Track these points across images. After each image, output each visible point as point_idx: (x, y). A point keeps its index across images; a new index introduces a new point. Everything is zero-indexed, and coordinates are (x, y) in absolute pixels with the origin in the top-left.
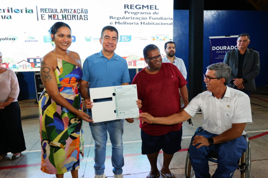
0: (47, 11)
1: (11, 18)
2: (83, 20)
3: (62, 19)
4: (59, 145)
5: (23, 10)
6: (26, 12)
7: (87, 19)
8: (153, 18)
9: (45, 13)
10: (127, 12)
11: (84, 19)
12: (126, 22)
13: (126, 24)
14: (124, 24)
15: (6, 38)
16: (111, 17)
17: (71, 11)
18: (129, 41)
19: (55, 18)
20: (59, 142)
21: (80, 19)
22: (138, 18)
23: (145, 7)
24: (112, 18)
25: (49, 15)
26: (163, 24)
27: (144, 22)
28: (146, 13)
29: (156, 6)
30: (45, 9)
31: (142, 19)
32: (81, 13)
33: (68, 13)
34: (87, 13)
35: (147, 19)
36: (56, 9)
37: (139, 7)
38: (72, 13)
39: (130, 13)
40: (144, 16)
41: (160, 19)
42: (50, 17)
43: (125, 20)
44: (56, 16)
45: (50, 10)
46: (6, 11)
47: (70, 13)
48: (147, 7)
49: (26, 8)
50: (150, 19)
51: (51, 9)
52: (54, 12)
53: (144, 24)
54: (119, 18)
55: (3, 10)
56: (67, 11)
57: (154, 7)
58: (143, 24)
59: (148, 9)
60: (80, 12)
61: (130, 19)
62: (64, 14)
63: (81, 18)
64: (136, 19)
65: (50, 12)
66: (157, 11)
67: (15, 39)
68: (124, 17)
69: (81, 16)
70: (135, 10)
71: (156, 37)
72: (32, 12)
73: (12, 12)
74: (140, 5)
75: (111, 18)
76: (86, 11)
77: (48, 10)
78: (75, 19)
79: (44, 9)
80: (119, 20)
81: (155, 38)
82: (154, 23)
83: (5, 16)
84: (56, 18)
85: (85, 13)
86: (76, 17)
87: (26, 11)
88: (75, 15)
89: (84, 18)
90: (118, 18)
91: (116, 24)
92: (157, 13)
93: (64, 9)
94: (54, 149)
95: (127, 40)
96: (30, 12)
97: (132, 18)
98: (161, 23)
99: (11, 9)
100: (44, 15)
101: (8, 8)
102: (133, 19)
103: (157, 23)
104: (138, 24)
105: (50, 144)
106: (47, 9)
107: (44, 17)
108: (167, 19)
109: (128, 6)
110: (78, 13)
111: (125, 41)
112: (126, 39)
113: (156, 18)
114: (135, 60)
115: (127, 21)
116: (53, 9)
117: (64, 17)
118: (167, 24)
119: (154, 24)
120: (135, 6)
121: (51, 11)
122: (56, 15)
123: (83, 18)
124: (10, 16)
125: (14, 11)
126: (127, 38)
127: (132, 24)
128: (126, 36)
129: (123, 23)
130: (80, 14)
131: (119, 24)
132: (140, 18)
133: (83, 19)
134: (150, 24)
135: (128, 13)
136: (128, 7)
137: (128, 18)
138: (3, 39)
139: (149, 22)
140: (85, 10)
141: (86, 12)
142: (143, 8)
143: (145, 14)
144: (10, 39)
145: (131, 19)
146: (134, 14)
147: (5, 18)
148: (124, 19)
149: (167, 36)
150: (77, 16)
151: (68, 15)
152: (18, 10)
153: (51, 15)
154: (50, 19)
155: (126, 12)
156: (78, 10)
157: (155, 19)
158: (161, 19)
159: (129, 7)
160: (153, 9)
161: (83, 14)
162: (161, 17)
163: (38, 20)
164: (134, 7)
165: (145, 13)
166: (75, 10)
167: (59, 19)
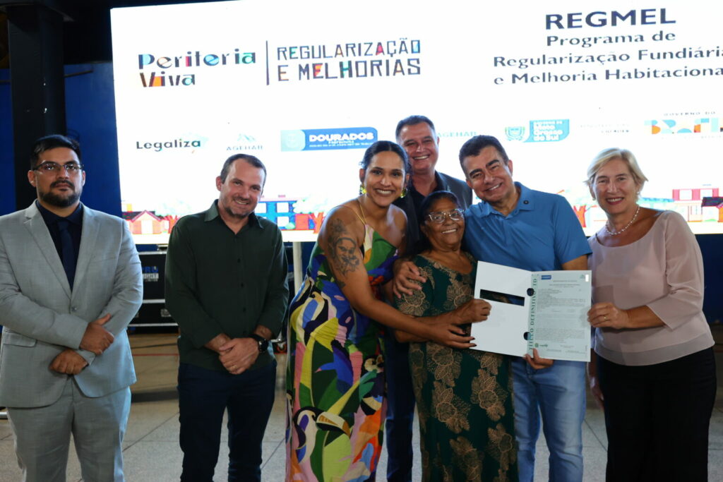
0: (297, 54)
1: (193, 81)
2: (404, 74)
3: (338, 74)
4: (340, 423)
5: (228, 55)
6: (237, 61)
7: (419, 73)
8: (652, 55)
9: (289, 61)
10: (556, 38)
11: (409, 70)
12: (549, 74)
13: (553, 79)
14: (544, 80)
15: (176, 141)
16: (499, 60)
17: (369, 49)
18: (560, 138)
19: (319, 74)
20: (341, 415)
21: (396, 71)
22: (595, 59)
23: (623, 19)
24: (501, 62)
25: (300, 67)
26: (691, 73)
27: (618, 71)
28: (627, 39)
29: (663, 12)
30: (291, 48)
31: (609, 60)
32: (400, 52)
33: (360, 54)
34: (419, 51)
35: (628, 57)
36: (324, 47)
37: (600, 20)
38: (372, 55)
39: (566, 43)
40: (618, 48)
41: (681, 55)
42: (303, 70)
43: (546, 68)
44: (323, 68)
45: (304, 50)
46: (183, 62)
47: (366, 54)
48: (630, 17)
49: (237, 50)
50: (640, 58)
51: (308, 49)
52: (316, 54)
53: (618, 77)
54: (526, 60)
55: (176, 58)
56: (356, 50)
57: (658, 14)
58: (613, 78)
59: (633, 22)
60: (395, 50)
61: (566, 61)
62: (345, 61)
63: (399, 68)
64: (587, 61)
65: (305, 55)
66: (667, 29)
67: (199, 145)
68: (544, 56)
69: (398, 61)
70: (586, 31)
71: (665, 121)
72: (254, 60)
73: (198, 64)
74: (604, 13)
75: (499, 64)
76: (417, 47)
77: (297, 51)
78: (380, 75)
79: (288, 49)
80: (527, 66)
81: (660, 124)
82: (655, 72)
83: (178, 77)
84: (322, 73)
85: (413, 52)
86: (383, 68)
87: (237, 56)
88: (380, 62)
89: (410, 67)
90: (523, 61)
91: (514, 82)
92: (667, 37)
93: (347, 45)
94: (328, 432)
95: (553, 136)
96: (249, 59)
97: (574, 59)
98: (686, 71)
99: (198, 55)
100: (287, 66)
101: (189, 53)
102: (577, 61)
103: (668, 72)
104: (595, 77)
105: (318, 421)
106: (296, 47)
107: (285, 73)
108: (708, 53)
109: (560, 17)
110: (388, 53)
111: (545, 140)
112: (551, 133)
113: (665, 54)
114: (583, 205)
115: (556, 70)
116: (313, 47)
117: (346, 69)
118: (708, 72)
119: (657, 74)
120: (583, 17)
121: (308, 53)
122: (321, 64)
123: (406, 67)
124: (193, 76)
125: (205, 60)
126: (554, 127)
127: (574, 79)
128: (551, 121)
129: (538, 78)
130: (397, 56)
131: (526, 81)
132: (601, 59)
133: (406, 71)
134: (639, 75)
135: (559, 41)
136: (561, 22)
137: (558, 61)
138: (168, 145)
139: (636, 70)
140: (412, 42)
141: (416, 49)
142: (614, 23)
143: (624, 40)
144: (187, 143)
145: (571, 61)
146: (581, 43)
147: (177, 84)
148: (544, 62)
149: (706, 117)
150: (387, 61)
151: (357, 63)
152: (215, 57)
153: (307, 66)
154: (304, 77)
155: (552, 39)
156: (391, 45)
157: (659, 57)
158: (685, 56)
159: (564, 22)
160: (654, 23)
161: (403, 58)
162: (685, 50)
163: (268, 83)
164: (580, 20)
165: (624, 38)
166: (380, 44)
167: (329, 76)
